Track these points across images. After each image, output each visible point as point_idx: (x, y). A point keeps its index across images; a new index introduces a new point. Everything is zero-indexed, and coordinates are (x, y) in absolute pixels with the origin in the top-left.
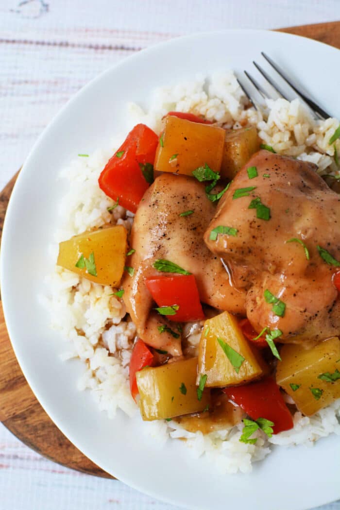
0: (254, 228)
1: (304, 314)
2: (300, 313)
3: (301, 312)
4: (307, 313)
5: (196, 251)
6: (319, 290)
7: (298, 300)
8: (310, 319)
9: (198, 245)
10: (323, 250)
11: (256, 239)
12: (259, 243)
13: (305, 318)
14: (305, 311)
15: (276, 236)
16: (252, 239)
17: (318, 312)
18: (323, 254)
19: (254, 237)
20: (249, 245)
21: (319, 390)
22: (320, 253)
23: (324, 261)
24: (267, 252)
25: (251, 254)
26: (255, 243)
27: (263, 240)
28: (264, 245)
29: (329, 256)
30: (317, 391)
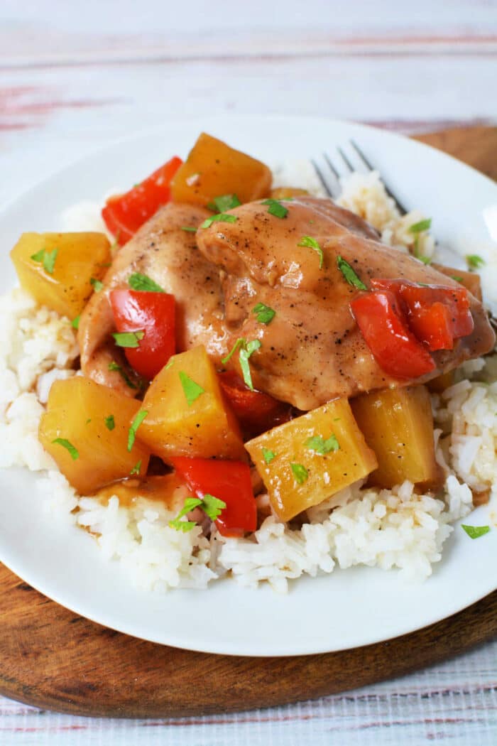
0: (259, 220)
1: (298, 328)
2: (292, 326)
3: (294, 325)
4: (302, 329)
5: (188, 272)
6: (328, 310)
7: (294, 312)
8: (306, 340)
9: (192, 266)
10: (345, 263)
11: (259, 232)
12: (261, 238)
13: (299, 335)
14: (300, 326)
15: (286, 237)
16: (253, 231)
17: (320, 334)
18: (343, 267)
19: (256, 229)
20: (247, 237)
21: (303, 468)
22: (340, 265)
23: (343, 277)
24: (270, 252)
25: (247, 249)
26: (256, 237)
27: (268, 236)
28: (268, 243)
29: (351, 272)
30: (300, 469)
